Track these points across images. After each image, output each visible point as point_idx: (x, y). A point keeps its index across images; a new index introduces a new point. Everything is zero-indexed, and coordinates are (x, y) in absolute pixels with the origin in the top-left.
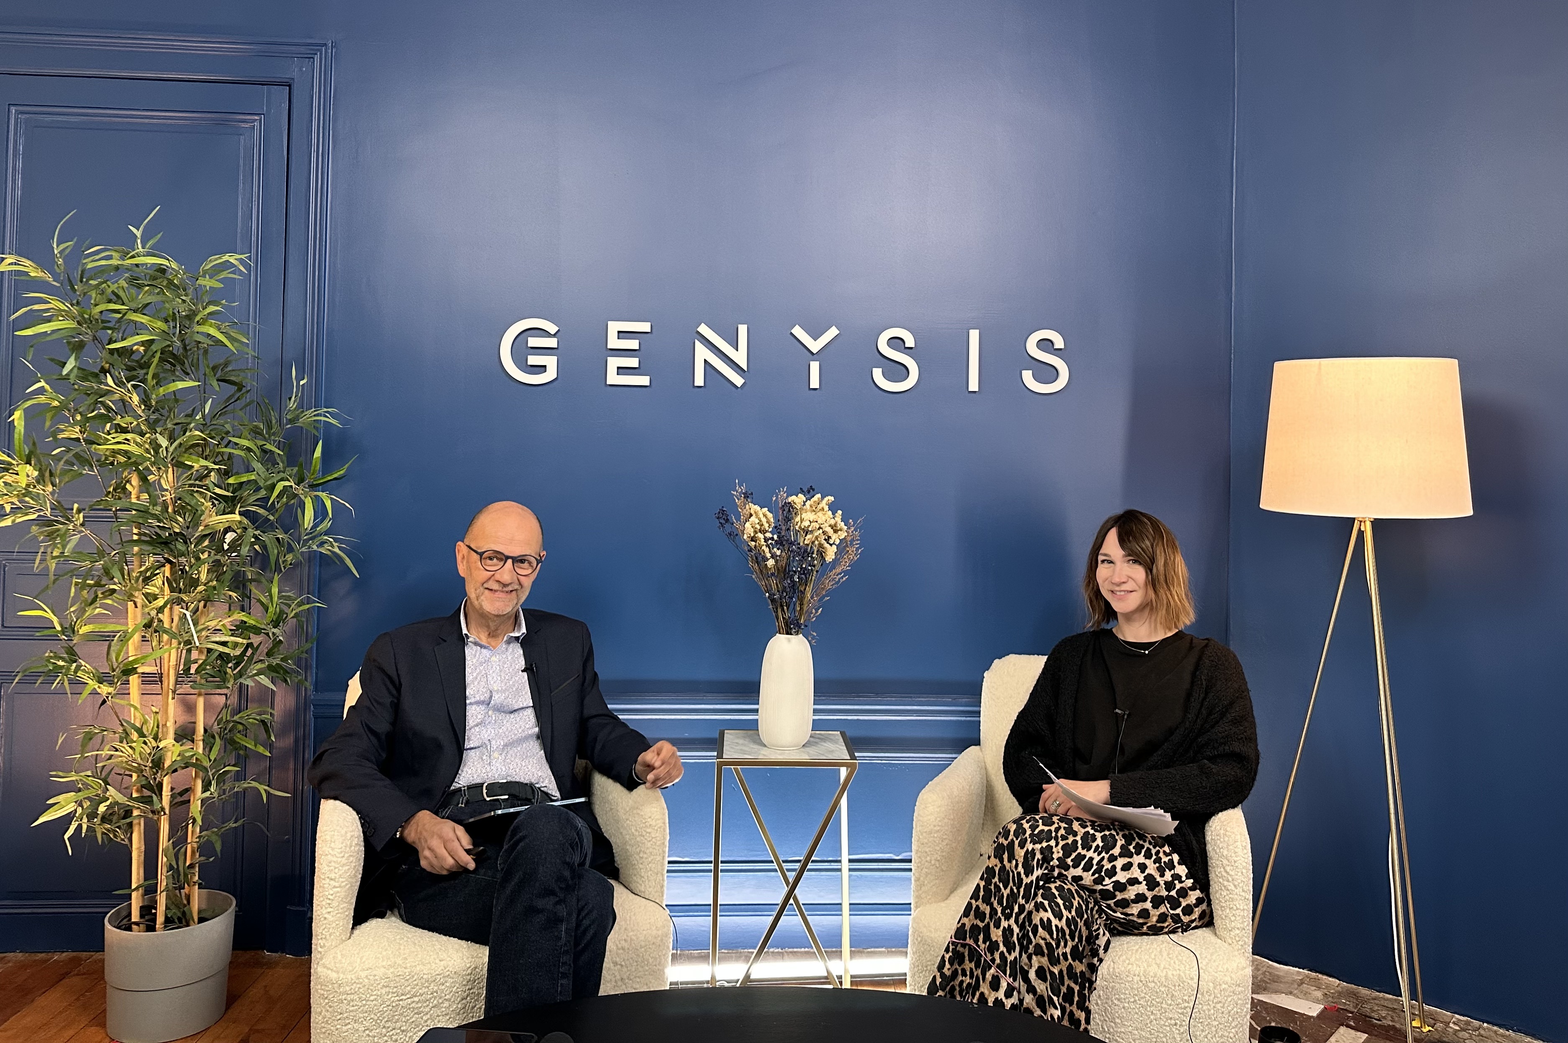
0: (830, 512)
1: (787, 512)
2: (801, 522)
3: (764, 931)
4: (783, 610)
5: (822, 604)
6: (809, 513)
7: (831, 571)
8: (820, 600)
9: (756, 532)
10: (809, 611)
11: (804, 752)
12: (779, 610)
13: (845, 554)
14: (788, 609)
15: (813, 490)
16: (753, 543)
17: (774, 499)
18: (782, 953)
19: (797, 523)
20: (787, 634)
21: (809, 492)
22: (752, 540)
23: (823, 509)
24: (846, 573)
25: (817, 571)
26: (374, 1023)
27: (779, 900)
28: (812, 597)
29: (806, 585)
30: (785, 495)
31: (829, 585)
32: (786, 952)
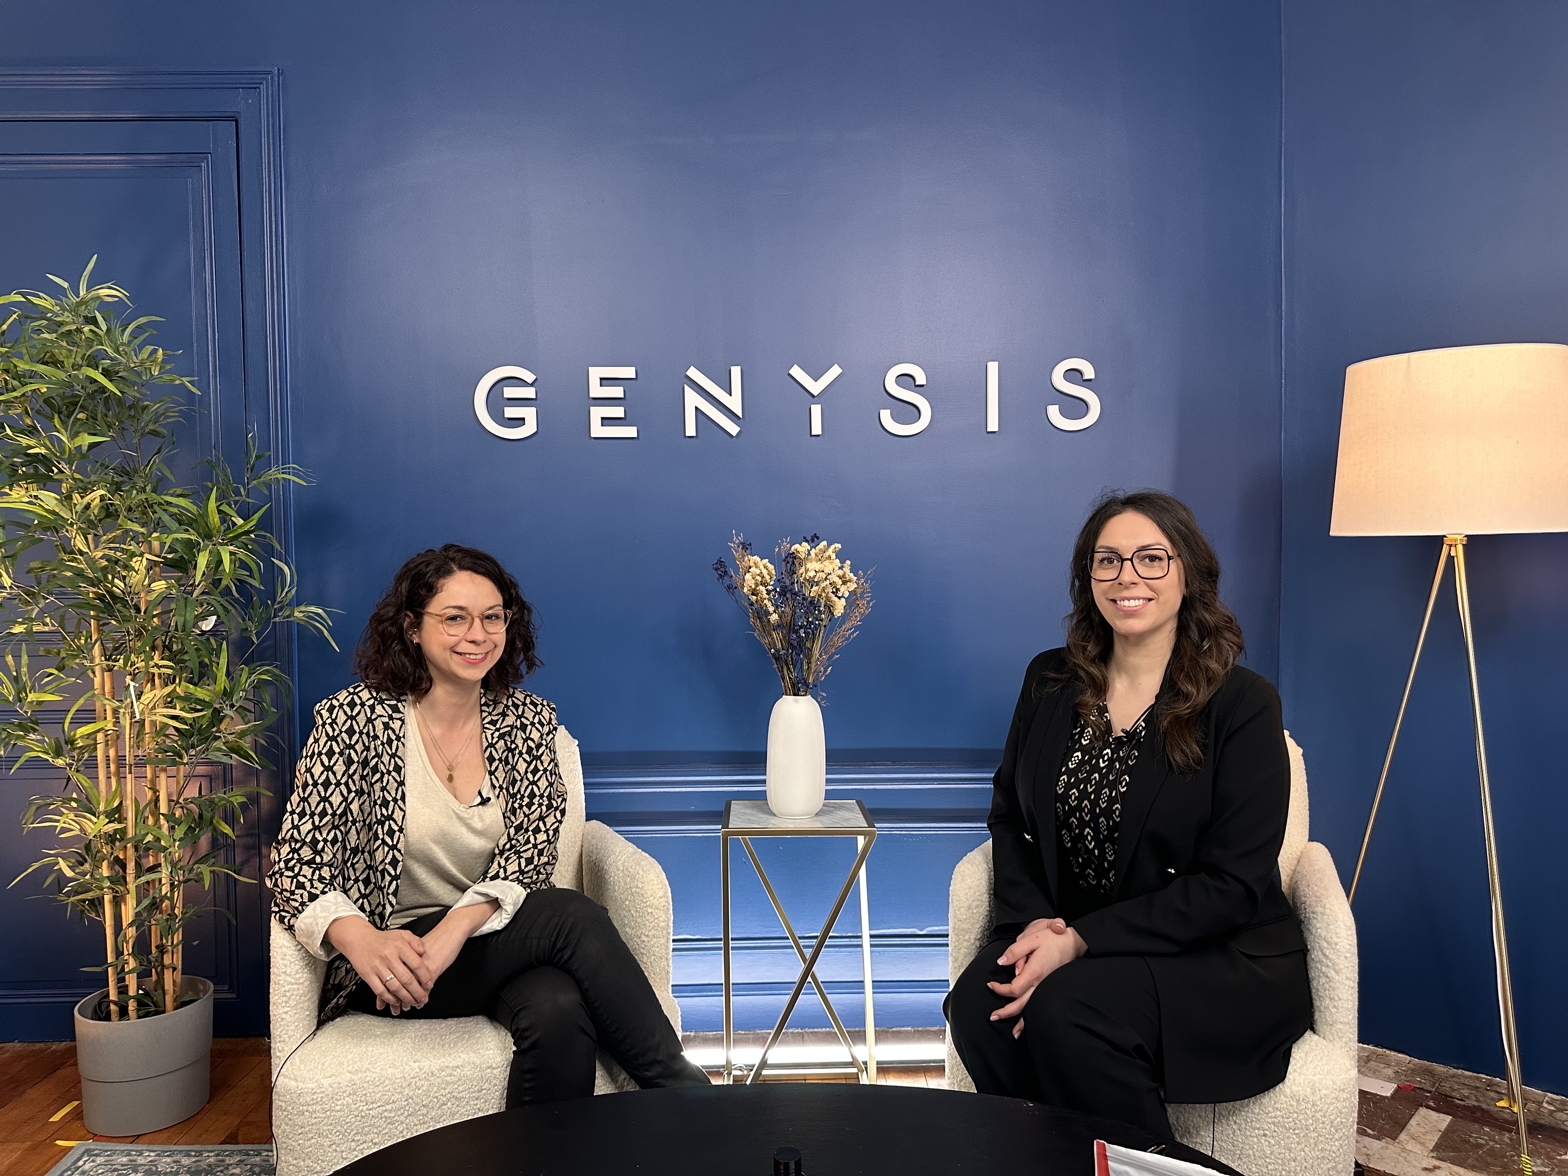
0: (838, 561)
1: (791, 562)
2: (806, 573)
3: (782, 1012)
4: (789, 669)
5: (830, 662)
6: (814, 563)
7: (840, 627)
8: (829, 658)
9: (757, 585)
10: (818, 670)
11: (817, 820)
12: (785, 669)
13: (855, 608)
14: (794, 668)
15: (818, 538)
16: (754, 597)
17: (777, 550)
18: (802, 1034)
19: (802, 574)
20: (795, 695)
21: (813, 541)
22: (753, 594)
23: (830, 557)
24: (857, 628)
25: (825, 626)
26: (341, 1136)
27: (796, 977)
28: (821, 656)
29: (814, 642)
30: (788, 546)
31: (838, 641)
32: (807, 1032)
